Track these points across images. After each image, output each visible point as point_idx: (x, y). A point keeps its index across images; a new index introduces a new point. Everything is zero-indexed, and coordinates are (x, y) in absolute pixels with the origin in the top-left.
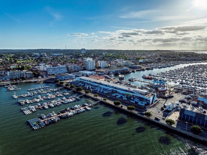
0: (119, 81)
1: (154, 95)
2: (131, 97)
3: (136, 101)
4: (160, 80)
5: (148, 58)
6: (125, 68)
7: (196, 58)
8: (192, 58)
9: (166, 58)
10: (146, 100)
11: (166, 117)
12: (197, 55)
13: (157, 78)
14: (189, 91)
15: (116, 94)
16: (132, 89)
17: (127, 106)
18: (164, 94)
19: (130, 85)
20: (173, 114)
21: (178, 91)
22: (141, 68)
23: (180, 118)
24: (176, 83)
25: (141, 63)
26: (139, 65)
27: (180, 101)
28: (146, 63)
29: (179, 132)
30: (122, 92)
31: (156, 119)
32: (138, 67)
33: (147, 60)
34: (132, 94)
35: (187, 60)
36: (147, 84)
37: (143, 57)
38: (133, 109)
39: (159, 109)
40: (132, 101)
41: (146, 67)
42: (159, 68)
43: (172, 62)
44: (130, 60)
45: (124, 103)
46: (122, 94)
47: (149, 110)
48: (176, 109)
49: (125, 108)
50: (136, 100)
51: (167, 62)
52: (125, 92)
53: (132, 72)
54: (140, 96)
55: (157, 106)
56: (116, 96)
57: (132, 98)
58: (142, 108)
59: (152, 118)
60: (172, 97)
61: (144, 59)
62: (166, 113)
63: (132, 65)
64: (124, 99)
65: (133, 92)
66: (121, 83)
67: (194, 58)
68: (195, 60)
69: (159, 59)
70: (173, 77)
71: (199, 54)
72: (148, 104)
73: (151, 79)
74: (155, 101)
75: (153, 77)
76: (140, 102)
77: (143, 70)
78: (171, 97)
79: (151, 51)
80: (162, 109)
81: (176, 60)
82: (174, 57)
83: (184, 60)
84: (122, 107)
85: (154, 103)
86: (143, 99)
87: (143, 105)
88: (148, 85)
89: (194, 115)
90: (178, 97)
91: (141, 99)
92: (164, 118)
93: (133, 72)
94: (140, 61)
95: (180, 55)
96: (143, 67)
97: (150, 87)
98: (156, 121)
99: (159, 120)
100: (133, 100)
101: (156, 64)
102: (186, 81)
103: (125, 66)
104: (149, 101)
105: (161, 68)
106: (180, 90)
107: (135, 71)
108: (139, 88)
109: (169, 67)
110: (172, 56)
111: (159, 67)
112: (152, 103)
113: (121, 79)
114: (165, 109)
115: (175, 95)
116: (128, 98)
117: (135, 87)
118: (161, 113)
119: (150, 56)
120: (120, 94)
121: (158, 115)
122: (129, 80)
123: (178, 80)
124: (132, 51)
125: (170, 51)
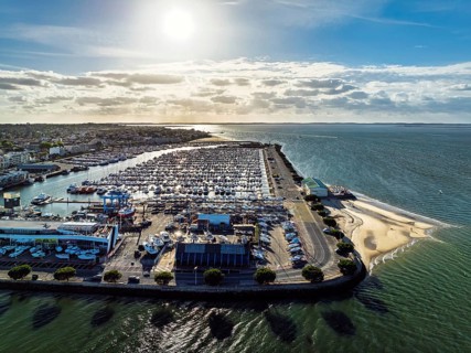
0: (6, 210)
1: (114, 228)
2: (54, 246)
3: (72, 252)
4: (113, 193)
5: (71, 143)
6: (13, 173)
7: (172, 139)
8: (164, 139)
9: (112, 142)
10: (98, 244)
11: (149, 270)
12: (171, 133)
13: (104, 188)
14: (178, 206)
15: (9, 248)
16: (53, 226)
17: (49, 272)
18: (132, 221)
19: (39, 215)
20: (162, 260)
21: (157, 209)
22: (58, 168)
23: (177, 263)
24: (147, 193)
25: (54, 157)
26: (50, 163)
27: (167, 229)
28: (68, 155)
29: (184, 292)
30: (26, 238)
31: (133, 281)
32: (50, 166)
33: (69, 148)
34: (56, 238)
35: (155, 144)
36: (85, 206)
37: (56, 140)
38: (71, 274)
39: (129, 257)
40: (60, 256)
41: (72, 166)
42: (102, 165)
43: (126, 149)
44: (21, 150)
45: (40, 266)
46: (26, 244)
47: (109, 267)
48: (166, 248)
49: (46, 278)
50: (71, 250)
51: (116, 150)
52: (34, 238)
53: (36, 180)
54: (81, 237)
55: (125, 251)
56: (8, 252)
57: (59, 249)
58: (91, 267)
59: (123, 282)
60: (150, 223)
61: (61, 145)
62: (149, 261)
63: (31, 162)
64: (35, 255)
65: (58, 233)
66: (12, 216)
67: (167, 140)
68: (170, 143)
69: (99, 144)
70: (138, 182)
71: (175, 131)
72: (103, 253)
73: (91, 192)
74: (118, 241)
75: (95, 187)
76: (83, 252)
77: (65, 173)
78: (146, 225)
79: (74, 125)
80: (137, 255)
81: (133, 145)
82: (129, 139)
83: (150, 144)
84: (35, 277)
85: (116, 247)
86: (89, 243)
87: (93, 257)
88: (88, 208)
89: (203, 251)
90: (161, 222)
91: (84, 245)
92: (146, 272)
93: (40, 180)
94: (53, 151)
95: (140, 134)
96: (63, 167)
97: (94, 211)
98: (133, 286)
99: (138, 281)
100: (63, 252)
101: (91, 156)
102: (165, 185)
103: (11, 166)
104: (106, 244)
105: (106, 164)
106: (160, 206)
107: (44, 177)
108: (69, 219)
109: (124, 160)
110: (125, 136)
111: (102, 162)
112: (112, 249)
113: (13, 203)
114: (143, 253)
115: (153, 219)
116: (46, 251)
117: (56, 218)
118: (138, 264)
119: (73, 137)
120: (19, 244)
121: (132, 272)
122: (34, 203)
123: (150, 187)
124: (21, 125)
125: (116, 125)
